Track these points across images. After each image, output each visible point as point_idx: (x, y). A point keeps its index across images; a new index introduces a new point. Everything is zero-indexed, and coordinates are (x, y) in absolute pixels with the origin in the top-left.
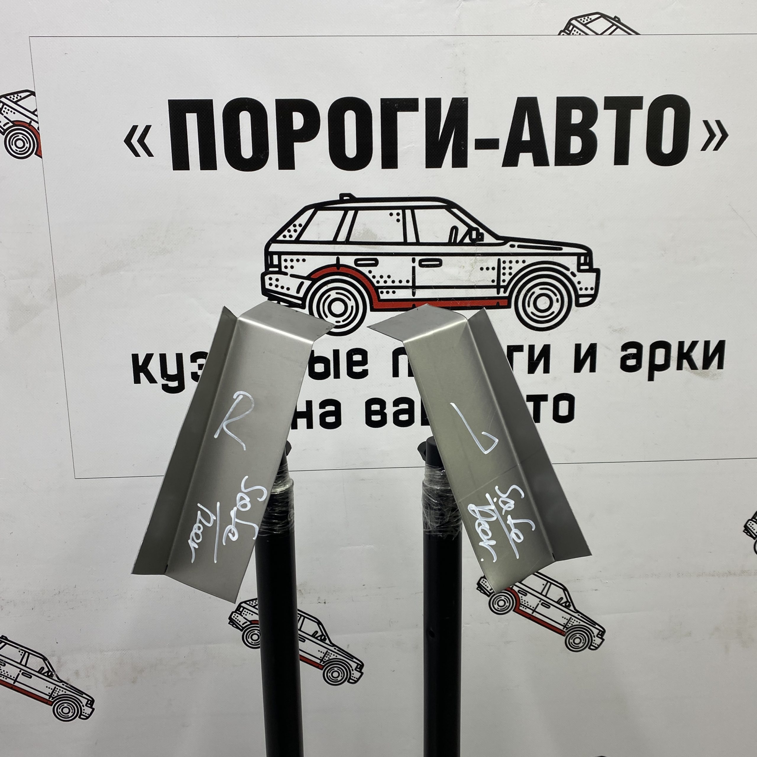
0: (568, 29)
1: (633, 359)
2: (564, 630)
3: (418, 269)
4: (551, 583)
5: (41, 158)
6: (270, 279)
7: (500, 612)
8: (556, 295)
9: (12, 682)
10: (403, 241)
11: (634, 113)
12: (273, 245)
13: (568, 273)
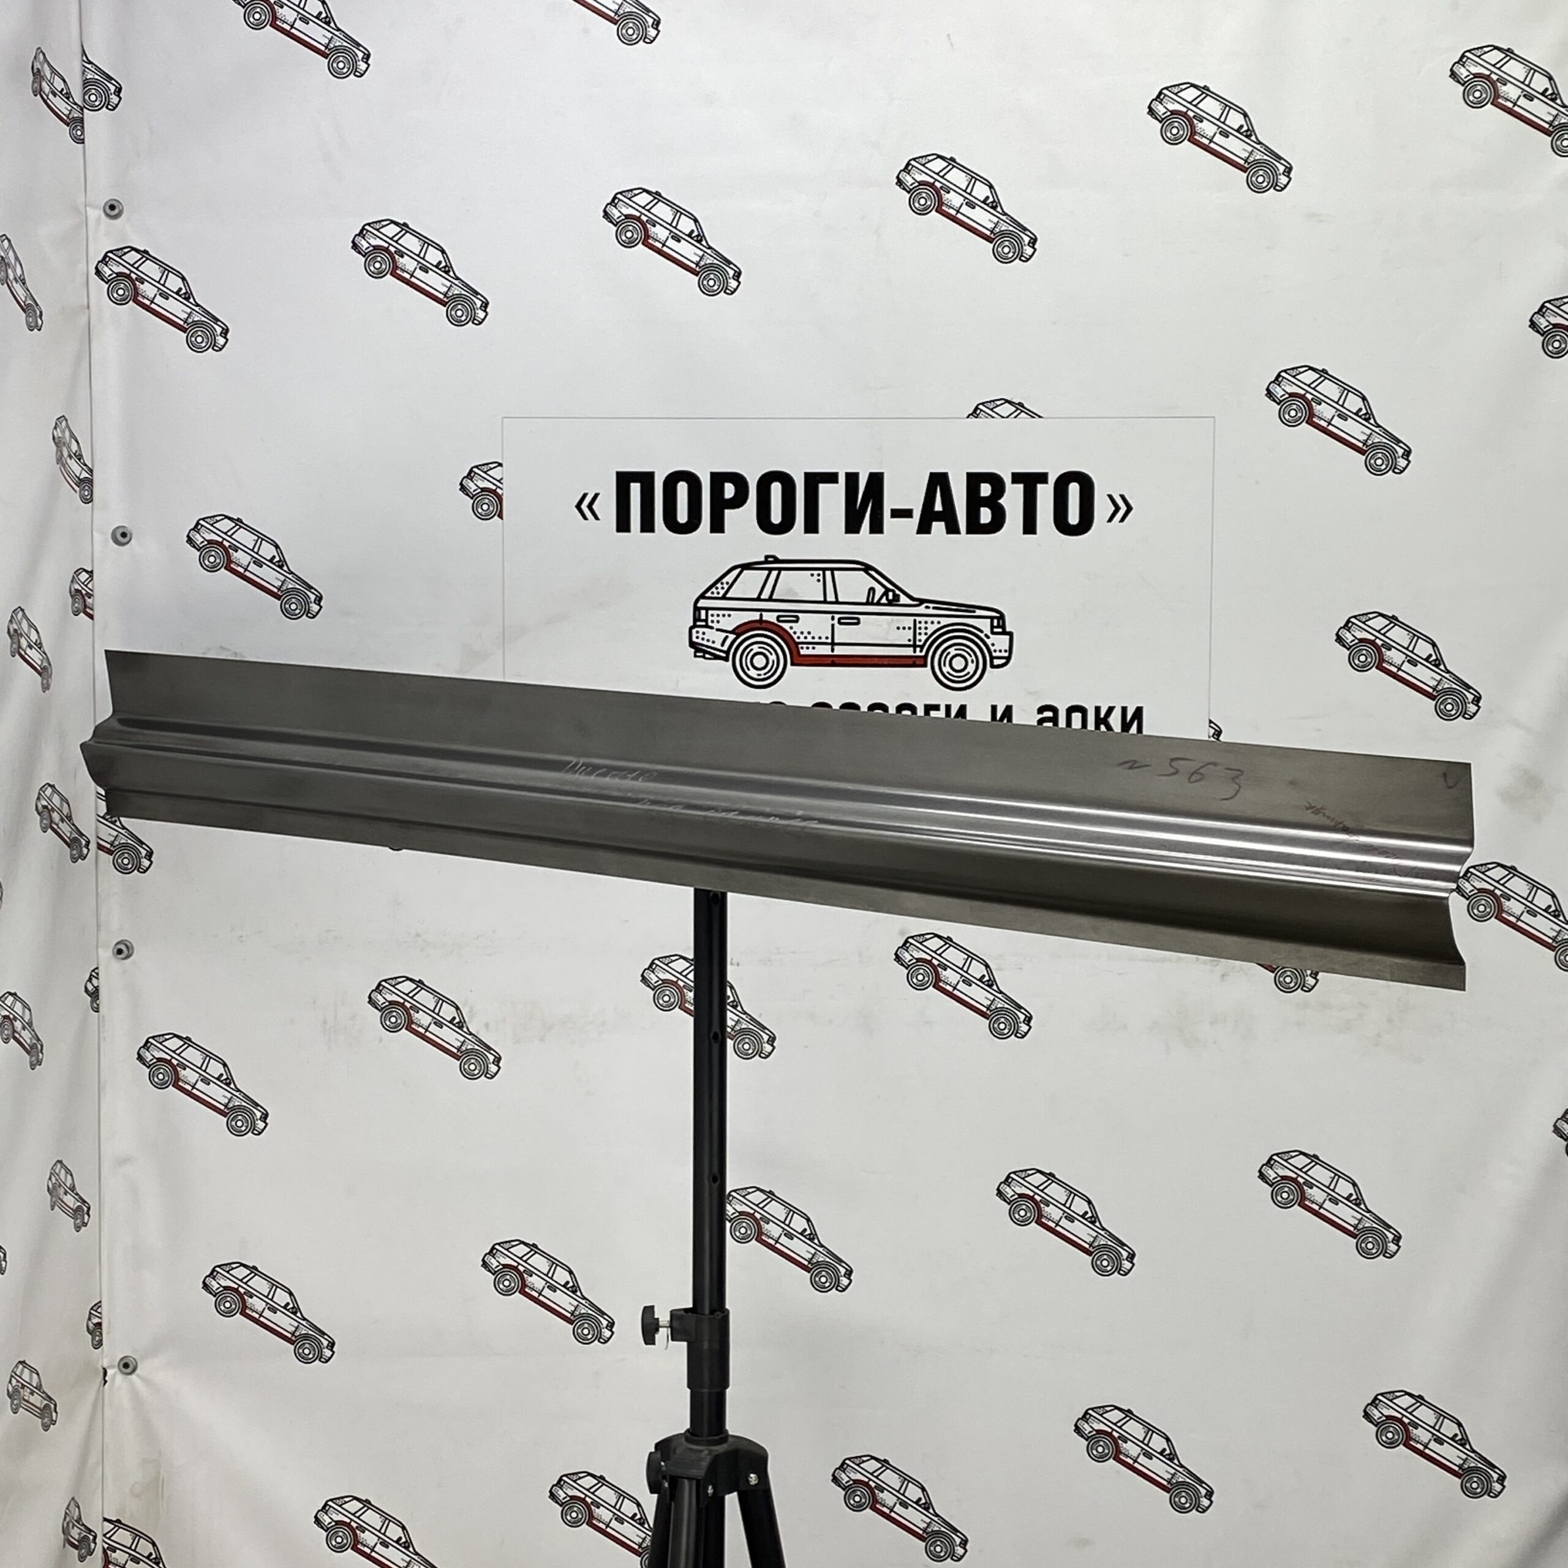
0: (975, 413)
1: (1050, 722)
2: (988, 1012)
3: (837, 626)
4: (973, 958)
5: (502, 518)
6: (698, 632)
7: (921, 987)
8: (971, 656)
9: (423, 1031)
10: (822, 599)
11: (1039, 486)
12: (702, 601)
13: (982, 635)
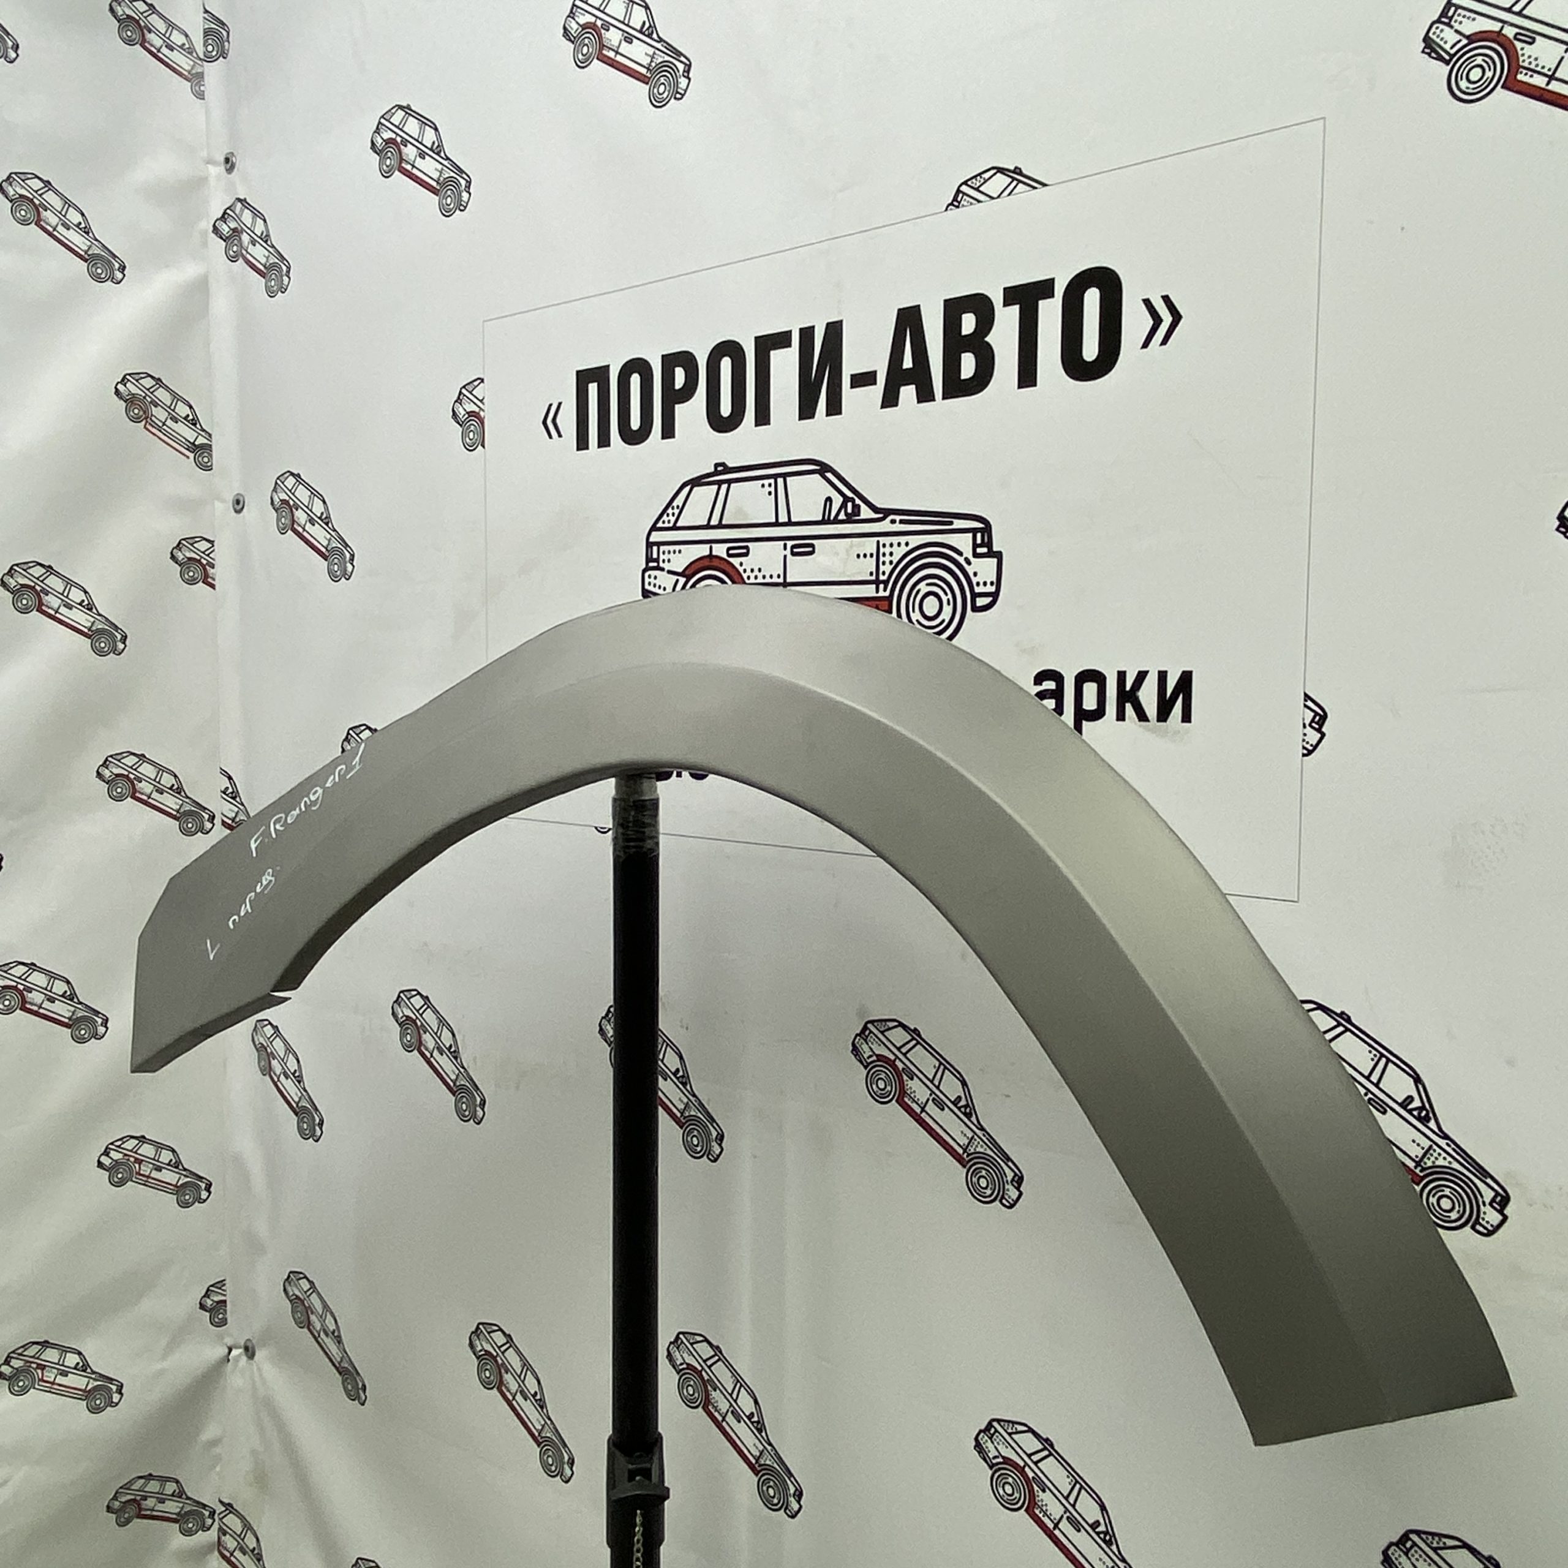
0: (955, 203)
1: (1051, 696)
2: (965, 1156)
4: (946, 1068)
5: (484, 447)
6: (650, 577)
7: (881, 1098)
8: (946, 594)
9: (429, 1056)
10: (774, 520)
11: (1042, 303)
12: (654, 533)
13: (961, 560)
